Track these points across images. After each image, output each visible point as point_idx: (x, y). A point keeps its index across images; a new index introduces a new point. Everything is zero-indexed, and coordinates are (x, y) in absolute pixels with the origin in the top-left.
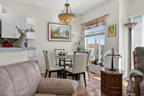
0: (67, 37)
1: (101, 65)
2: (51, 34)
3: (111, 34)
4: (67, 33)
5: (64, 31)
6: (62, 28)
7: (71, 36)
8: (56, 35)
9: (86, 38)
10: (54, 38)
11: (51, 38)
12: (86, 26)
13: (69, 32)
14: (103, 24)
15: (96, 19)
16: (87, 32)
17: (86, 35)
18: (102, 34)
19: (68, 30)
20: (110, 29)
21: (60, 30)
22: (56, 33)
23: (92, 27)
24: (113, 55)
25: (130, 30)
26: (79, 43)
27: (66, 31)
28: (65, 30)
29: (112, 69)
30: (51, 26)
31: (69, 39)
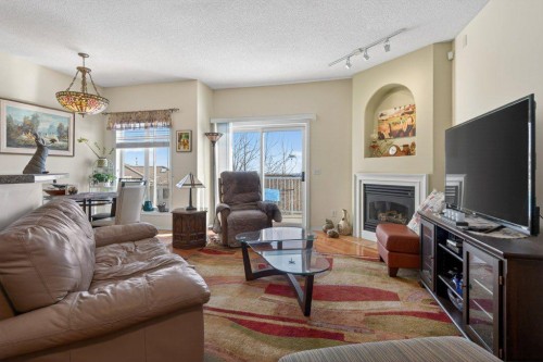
0: (61, 143)
1: (162, 209)
2: (8, 134)
3: (182, 147)
4: (63, 134)
5: (51, 126)
6: (45, 118)
7: (76, 142)
8: (24, 137)
9: (118, 151)
10: (18, 146)
11: (8, 146)
12: (121, 122)
13: (67, 132)
14: (168, 126)
15: (150, 112)
16: (120, 136)
17: (118, 141)
18: (164, 144)
19: (65, 126)
20: (180, 137)
21: (38, 122)
22: (27, 132)
23: (137, 125)
24: (193, 184)
25: (213, 143)
26: (100, 163)
27: (60, 128)
28: (56, 126)
29: (191, 208)
30: (8, 108)
31: (67, 149)
